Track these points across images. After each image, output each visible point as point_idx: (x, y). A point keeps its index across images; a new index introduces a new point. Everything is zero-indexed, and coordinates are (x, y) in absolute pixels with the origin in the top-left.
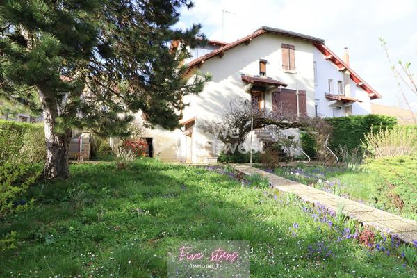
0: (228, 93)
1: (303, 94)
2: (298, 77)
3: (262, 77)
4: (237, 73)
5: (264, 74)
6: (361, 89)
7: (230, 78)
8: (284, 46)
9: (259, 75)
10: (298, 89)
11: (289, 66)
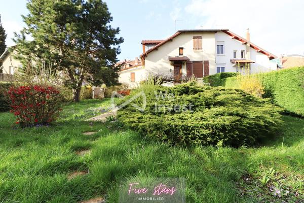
0: (160, 67)
1: (207, 63)
2: (203, 54)
3: (181, 56)
4: (166, 57)
5: (182, 54)
6: (261, 53)
7: (162, 60)
8: (194, 38)
9: (178, 55)
10: (203, 60)
11: (198, 48)
